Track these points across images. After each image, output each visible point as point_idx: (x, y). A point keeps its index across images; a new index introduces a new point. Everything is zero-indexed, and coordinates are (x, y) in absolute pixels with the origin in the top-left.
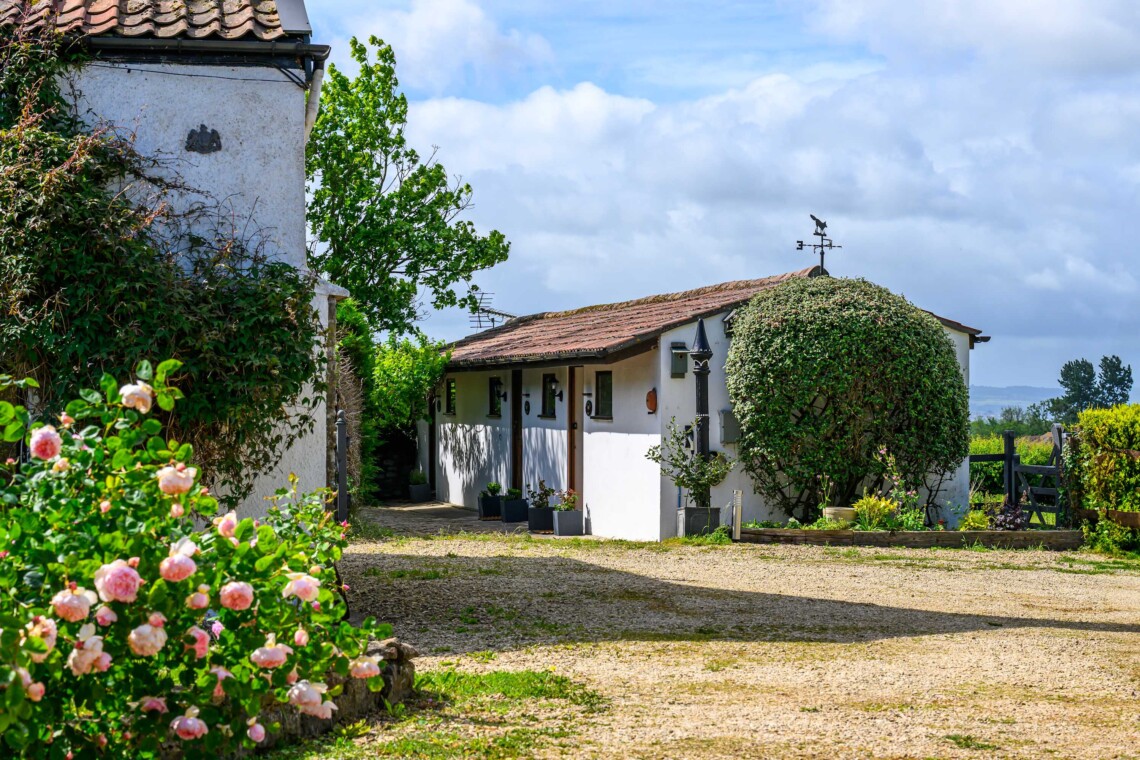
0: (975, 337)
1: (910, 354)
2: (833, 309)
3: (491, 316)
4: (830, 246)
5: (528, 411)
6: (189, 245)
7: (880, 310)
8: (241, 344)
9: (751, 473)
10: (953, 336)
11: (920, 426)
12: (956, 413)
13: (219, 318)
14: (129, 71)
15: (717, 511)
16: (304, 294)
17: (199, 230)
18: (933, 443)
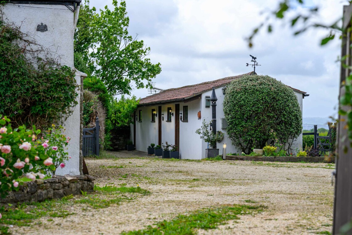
0: (304, 95)
1: (282, 100)
2: (257, 85)
3: (155, 90)
4: (257, 65)
5: (163, 120)
6: (38, 60)
7: (272, 85)
8: (52, 90)
9: (231, 138)
10: (297, 94)
11: (285, 123)
12: (297, 119)
13: (45, 82)
14: (19, 6)
15: (218, 149)
16: (72, 75)
17: (41, 56)
18: (290, 129)
